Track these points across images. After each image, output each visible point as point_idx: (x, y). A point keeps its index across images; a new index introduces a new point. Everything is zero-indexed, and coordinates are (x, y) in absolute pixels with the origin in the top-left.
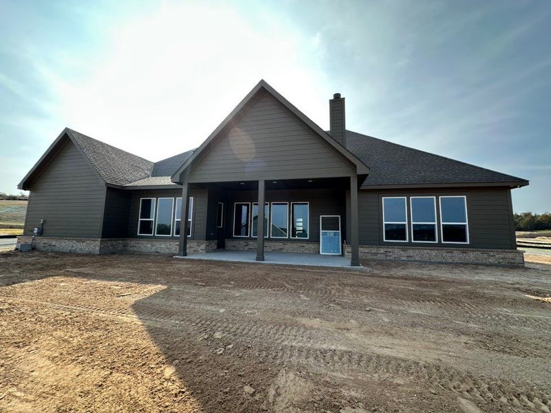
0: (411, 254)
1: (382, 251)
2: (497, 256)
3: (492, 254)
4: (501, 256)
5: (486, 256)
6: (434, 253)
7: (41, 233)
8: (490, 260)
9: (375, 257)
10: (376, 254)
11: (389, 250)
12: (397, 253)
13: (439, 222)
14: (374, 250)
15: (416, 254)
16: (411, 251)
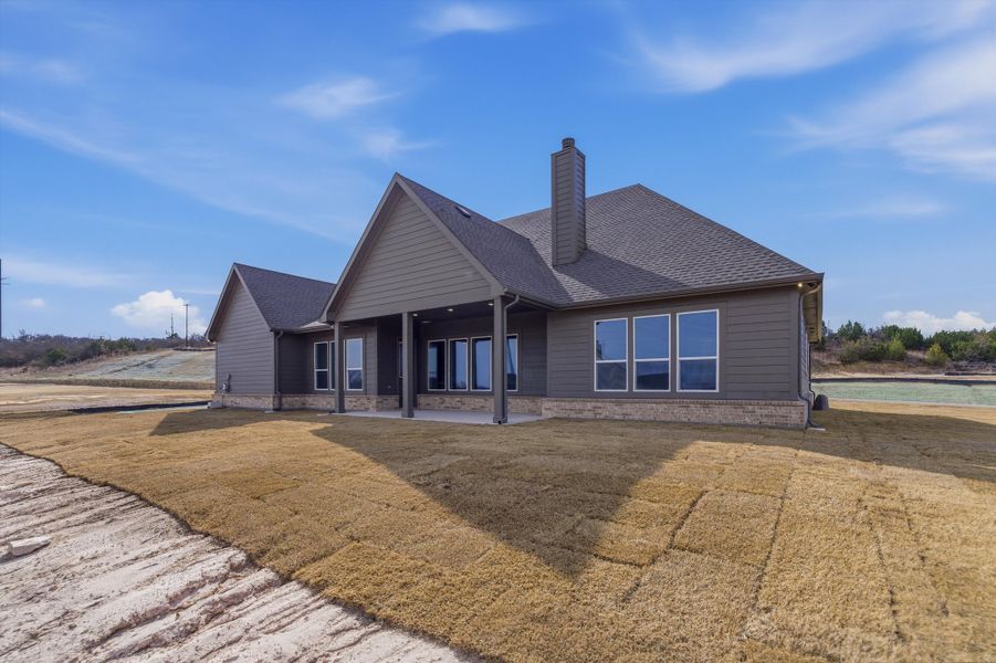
0: (629, 411)
1: (589, 405)
2: (758, 411)
3: (750, 408)
4: (765, 412)
5: (740, 411)
6: (661, 408)
7: (228, 390)
8: (747, 419)
9: (580, 416)
10: (581, 411)
11: (599, 404)
12: (610, 409)
13: (674, 358)
14: (578, 405)
15: (634, 410)
16: (628, 406)
